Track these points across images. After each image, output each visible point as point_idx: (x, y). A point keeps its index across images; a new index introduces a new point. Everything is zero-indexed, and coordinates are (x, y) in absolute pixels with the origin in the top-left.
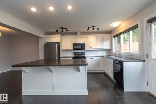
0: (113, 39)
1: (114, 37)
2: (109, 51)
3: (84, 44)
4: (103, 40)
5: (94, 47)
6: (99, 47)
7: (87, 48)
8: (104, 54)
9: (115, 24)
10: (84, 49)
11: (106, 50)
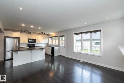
0: (50, 38)
1: (50, 37)
2: (47, 43)
3: (36, 39)
4: (45, 38)
5: (41, 42)
6: (43, 41)
7: (37, 41)
8: (45, 45)
9: (51, 33)
10: (36, 42)
11: (46, 43)
